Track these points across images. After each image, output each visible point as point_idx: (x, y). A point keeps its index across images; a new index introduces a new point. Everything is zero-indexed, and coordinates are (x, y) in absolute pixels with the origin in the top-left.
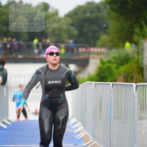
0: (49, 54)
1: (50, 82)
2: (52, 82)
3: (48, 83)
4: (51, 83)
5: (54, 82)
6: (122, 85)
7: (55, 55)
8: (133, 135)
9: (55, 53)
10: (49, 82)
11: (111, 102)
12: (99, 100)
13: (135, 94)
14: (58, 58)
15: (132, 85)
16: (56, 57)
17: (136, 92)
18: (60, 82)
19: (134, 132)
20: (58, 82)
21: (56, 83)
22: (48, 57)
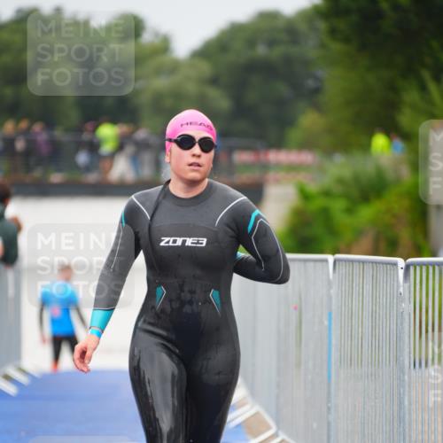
0: (176, 141)
1: (167, 239)
2: (175, 241)
3: (162, 244)
4: (171, 244)
5: (184, 242)
6: (363, 262)
7: (197, 149)
8: (395, 414)
9: (197, 140)
10: (166, 242)
11: (330, 314)
12: (296, 308)
13: (401, 290)
14: (207, 159)
15: (395, 264)
16: (199, 156)
18: (204, 241)
19: (401, 403)
20: (198, 243)
21: (190, 245)
22: (170, 151)
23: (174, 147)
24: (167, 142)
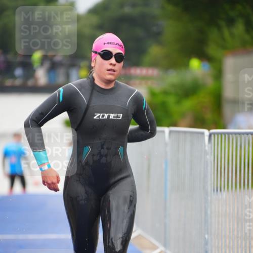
1: (98, 115)
2: (103, 116)
3: (95, 118)
4: (101, 118)
5: (109, 116)
7: (113, 61)
9: (114, 55)
11: (166, 162)
14: (119, 66)
16: (114, 65)
17: (210, 145)
18: (121, 116)
20: (117, 117)
21: (112, 118)
22: (95, 59)
23: (98, 57)
24: (93, 54)
